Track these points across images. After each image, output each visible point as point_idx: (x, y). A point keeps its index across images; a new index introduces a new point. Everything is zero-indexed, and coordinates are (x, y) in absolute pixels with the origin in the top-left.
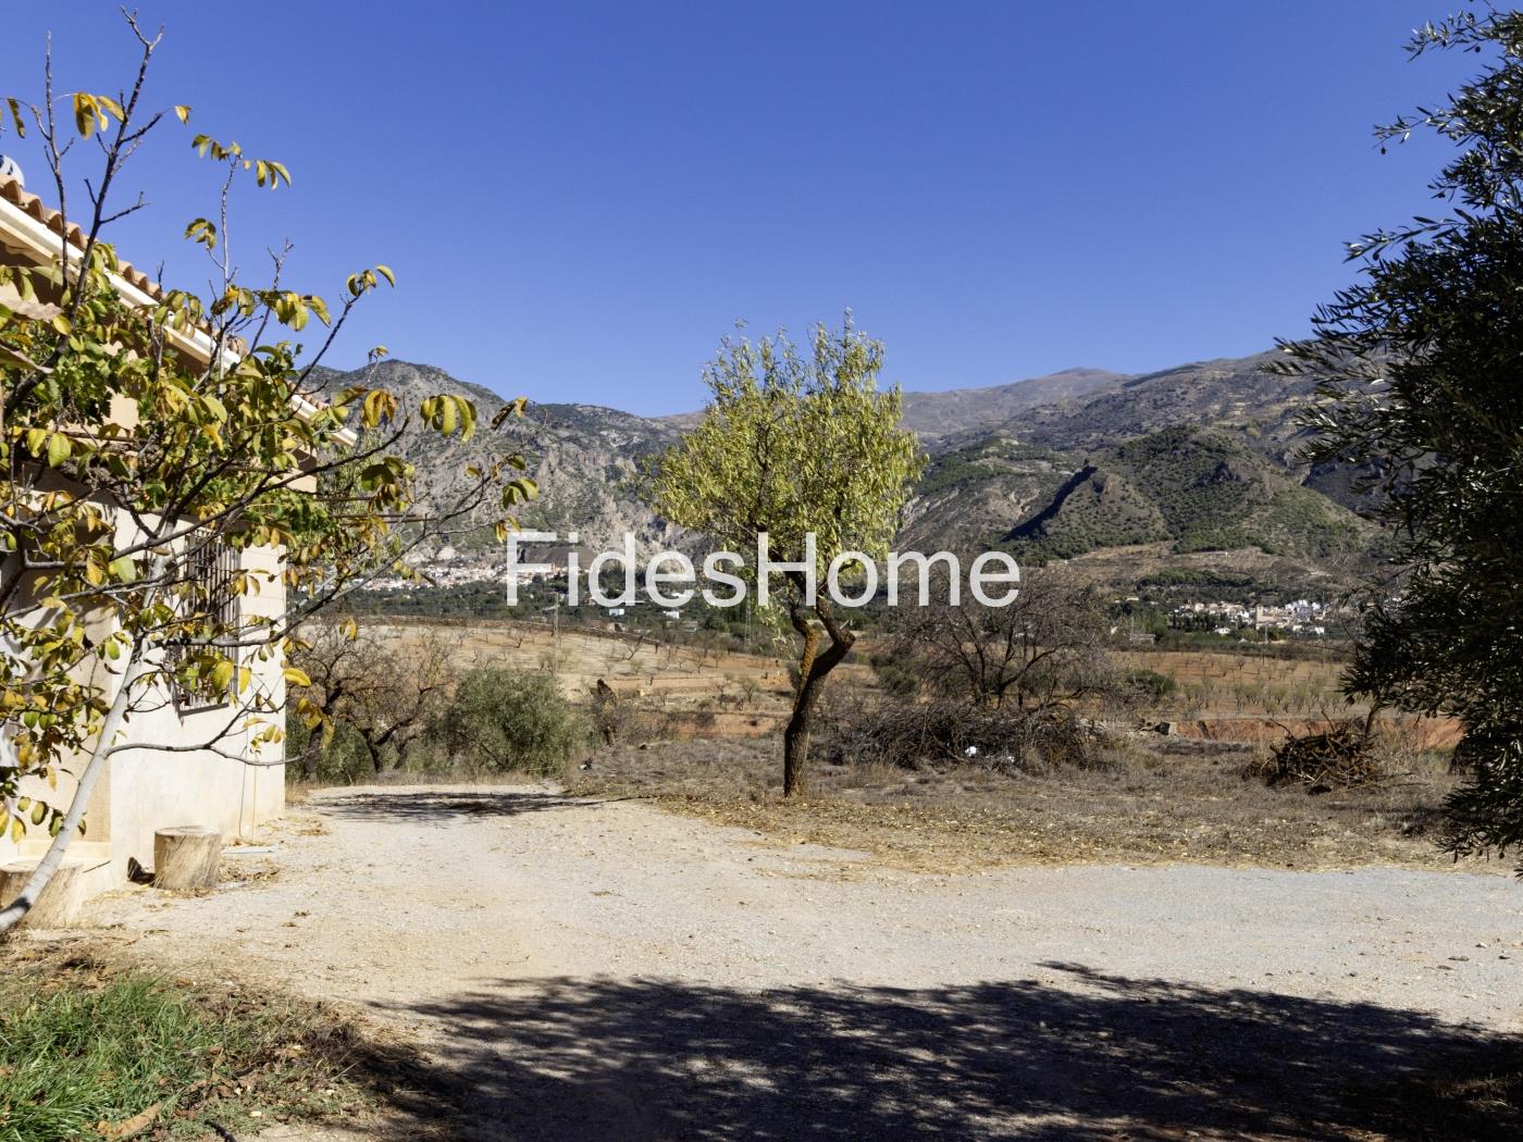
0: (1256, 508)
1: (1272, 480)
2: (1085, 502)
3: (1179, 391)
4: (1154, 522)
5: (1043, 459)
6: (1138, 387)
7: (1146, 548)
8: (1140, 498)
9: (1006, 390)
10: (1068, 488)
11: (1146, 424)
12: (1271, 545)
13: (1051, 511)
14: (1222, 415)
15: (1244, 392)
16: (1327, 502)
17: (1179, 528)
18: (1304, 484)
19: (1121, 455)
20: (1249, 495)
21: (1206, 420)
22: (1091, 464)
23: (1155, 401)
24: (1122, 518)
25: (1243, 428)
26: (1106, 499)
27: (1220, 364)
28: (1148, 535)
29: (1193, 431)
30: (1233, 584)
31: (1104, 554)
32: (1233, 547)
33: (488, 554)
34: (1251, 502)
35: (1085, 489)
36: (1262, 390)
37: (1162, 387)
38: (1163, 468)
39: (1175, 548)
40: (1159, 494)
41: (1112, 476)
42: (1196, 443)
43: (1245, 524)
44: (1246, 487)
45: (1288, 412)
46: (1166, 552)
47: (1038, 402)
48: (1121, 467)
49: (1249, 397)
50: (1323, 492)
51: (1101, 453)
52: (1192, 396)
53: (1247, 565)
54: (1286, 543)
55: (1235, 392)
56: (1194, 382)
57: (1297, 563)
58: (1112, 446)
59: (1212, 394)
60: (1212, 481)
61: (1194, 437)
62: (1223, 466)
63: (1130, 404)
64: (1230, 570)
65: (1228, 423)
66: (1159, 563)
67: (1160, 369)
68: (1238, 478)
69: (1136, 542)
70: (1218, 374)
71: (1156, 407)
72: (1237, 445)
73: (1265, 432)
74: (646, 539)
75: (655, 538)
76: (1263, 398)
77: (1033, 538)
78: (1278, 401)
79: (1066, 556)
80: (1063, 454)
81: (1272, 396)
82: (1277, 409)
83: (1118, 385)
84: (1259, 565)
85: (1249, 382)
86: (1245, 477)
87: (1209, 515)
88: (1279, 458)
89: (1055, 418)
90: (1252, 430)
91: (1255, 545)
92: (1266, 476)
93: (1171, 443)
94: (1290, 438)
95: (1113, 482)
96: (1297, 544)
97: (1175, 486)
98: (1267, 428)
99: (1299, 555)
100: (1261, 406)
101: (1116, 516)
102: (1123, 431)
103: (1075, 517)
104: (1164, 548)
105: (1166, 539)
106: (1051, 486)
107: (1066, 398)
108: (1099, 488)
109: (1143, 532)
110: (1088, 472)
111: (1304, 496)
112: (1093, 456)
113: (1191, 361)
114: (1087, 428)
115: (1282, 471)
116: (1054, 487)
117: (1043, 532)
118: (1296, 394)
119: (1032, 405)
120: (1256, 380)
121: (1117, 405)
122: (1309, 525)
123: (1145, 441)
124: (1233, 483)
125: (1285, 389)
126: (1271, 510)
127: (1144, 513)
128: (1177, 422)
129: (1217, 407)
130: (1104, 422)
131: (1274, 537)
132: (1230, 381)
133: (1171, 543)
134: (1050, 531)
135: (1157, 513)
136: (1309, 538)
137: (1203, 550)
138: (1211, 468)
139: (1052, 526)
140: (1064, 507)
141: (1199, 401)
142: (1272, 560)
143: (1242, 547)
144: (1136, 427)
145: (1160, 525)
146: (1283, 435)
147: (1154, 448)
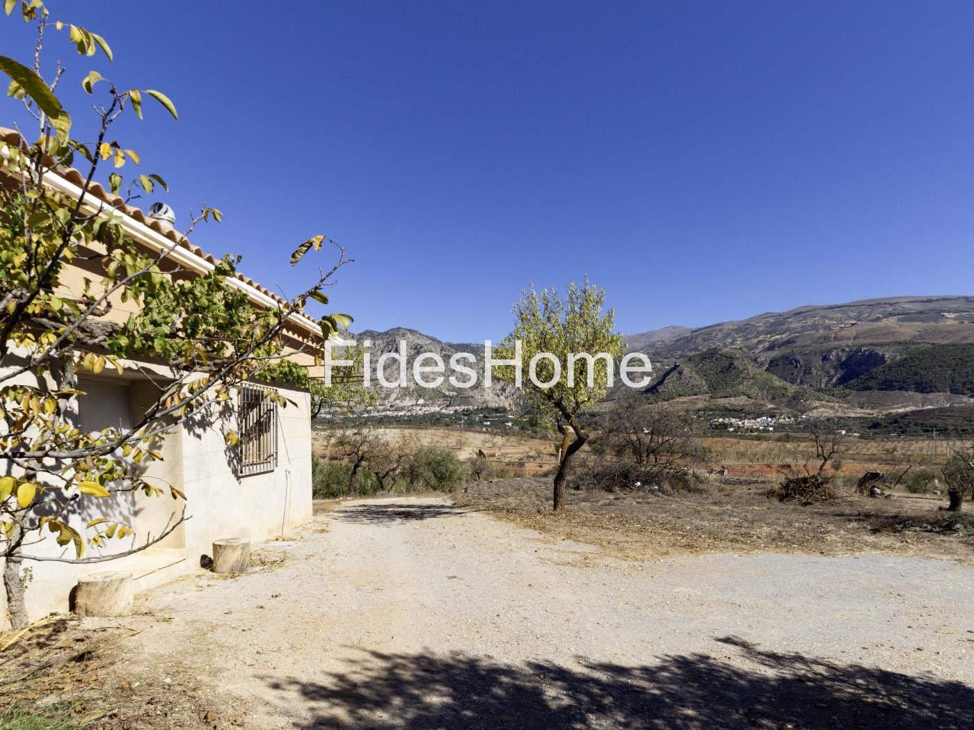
0: (745, 380)
1: (752, 369)
2: (675, 379)
3: (714, 334)
4: (703, 387)
5: (658, 362)
6: (697, 333)
7: (699, 397)
8: (697, 377)
9: (643, 335)
10: (668, 373)
11: (700, 348)
12: (752, 395)
13: (661, 383)
14: (732, 343)
15: (741, 334)
16: (775, 378)
17: (714, 389)
18: (766, 371)
19: (690, 360)
20: (743, 375)
21: (725, 346)
22: (677, 364)
23: (704, 338)
24: (690, 385)
25: (741, 349)
26: (683, 378)
27: (732, 323)
28: (700, 392)
29: (720, 350)
30: (735, 411)
31: (682, 399)
32: (735, 396)
33: (437, 402)
34: (743, 378)
35: (675, 374)
36: (749, 333)
37: (707, 332)
38: (707, 365)
39: (711, 397)
40: (705, 375)
41: (686, 368)
42: (720, 355)
43: (740, 387)
44: (741, 372)
45: (760, 342)
46: (707, 398)
47: (656, 339)
48: (690, 365)
49: (744, 336)
50: (774, 374)
51: (682, 359)
52: (720, 336)
53: (741, 403)
54: (757, 394)
55: (737, 334)
56: (721, 330)
57: (762, 402)
58: (686, 356)
59: (728, 335)
60: (727, 370)
61: (720, 352)
62: (732, 364)
63: (693, 340)
64: (734, 405)
65: (734, 347)
66: (705, 403)
67: (707, 325)
68: (738, 369)
69: (695, 395)
70: (730, 327)
71: (704, 340)
72: (738, 355)
73: (750, 350)
74: (498, 396)
75: (502, 395)
76: (749, 336)
77: (653, 393)
78: (756, 337)
79: (667, 400)
80: (666, 360)
81: (753, 335)
82: (755, 341)
83: (689, 332)
84: (746, 403)
85: (744, 330)
86: (741, 368)
87: (726, 384)
88: (755, 360)
89: (663, 346)
90: (744, 349)
91: (744, 395)
92: (750, 367)
93: (711, 354)
94: (760, 352)
95: (686, 371)
96: (762, 395)
97: (712, 372)
98: (751, 348)
99: (763, 399)
100: (748, 340)
101: (687, 384)
102: (691, 350)
103: (670, 385)
104: (707, 397)
105: (707, 393)
106: (660, 373)
107: (668, 338)
108: (680, 373)
109: (698, 391)
110: (676, 367)
111: (766, 375)
112: (678, 360)
113: (720, 322)
114: (676, 349)
115: (757, 365)
116: (662, 373)
117: (657, 391)
118: (763, 334)
119: (653, 341)
120: (746, 329)
121: (688, 340)
122: (767, 387)
123: (700, 354)
124: (736, 371)
125: (758, 333)
126: (752, 381)
127: (699, 383)
128: (713, 347)
129: (730, 340)
130: (683, 347)
131: (753, 392)
132: (735, 330)
133: (710, 395)
134: (660, 390)
135: (704, 383)
136: (767, 392)
137: (723, 397)
138: (727, 365)
139: (661, 389)
140: (666, 381)
141: (723, 338)
142: (751, 401)
143: (739, 396)
144: (696, 349)
145: (705, 388)
146: (757, 351)
147: (703, 357)
